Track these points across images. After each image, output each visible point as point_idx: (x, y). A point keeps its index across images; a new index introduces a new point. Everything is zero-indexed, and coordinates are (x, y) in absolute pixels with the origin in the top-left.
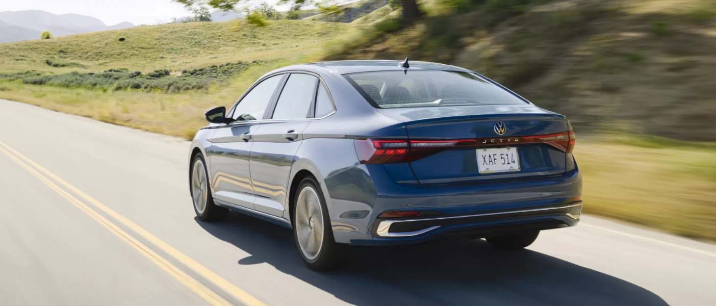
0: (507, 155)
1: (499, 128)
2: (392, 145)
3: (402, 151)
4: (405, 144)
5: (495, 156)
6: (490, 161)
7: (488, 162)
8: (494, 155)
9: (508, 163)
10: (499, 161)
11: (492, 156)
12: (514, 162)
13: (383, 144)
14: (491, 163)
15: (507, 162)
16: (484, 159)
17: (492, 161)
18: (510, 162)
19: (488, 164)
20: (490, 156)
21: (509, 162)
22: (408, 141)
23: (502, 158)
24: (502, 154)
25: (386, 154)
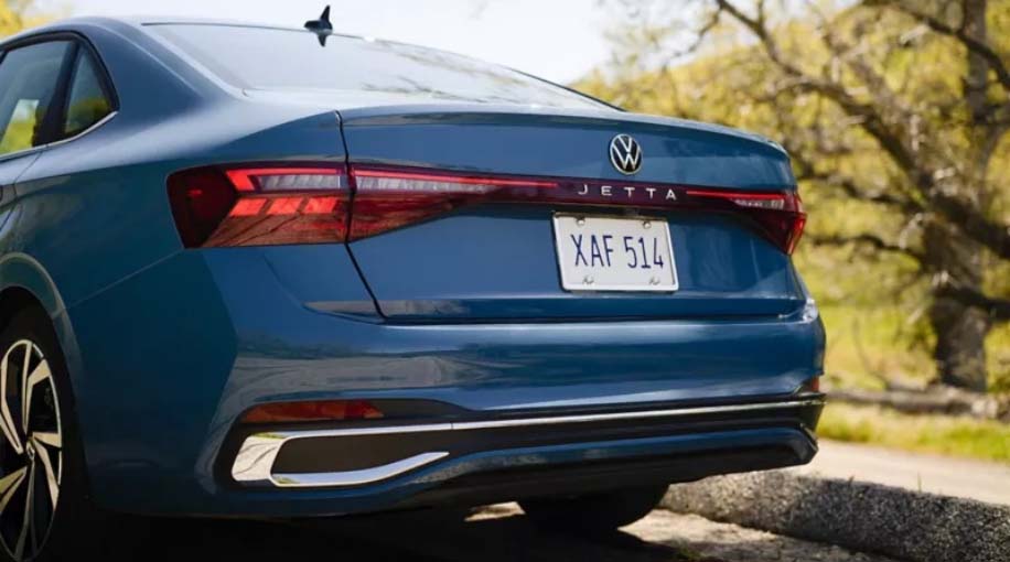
0: (641, 241)
1: (624, 154)
2: (290, 181)
3: (317, 207)
4: (334, 181)
5: (608, 240)
6: (594, 256)
7: (588, 257)
8: (605, 237)
9: (646, 266)
10: (620, 257)
11: (600, 240)
12: (661, 264)
13: (260, 180)
14: (597, 260)
15: (641, 262)
16: (578, 246)
17: (599, 256)
18: (650, 262)
19: (590, 263)
20: (594, 239)
21: (648, 264)
22: (347, 168)
23: (627, 249)
24: (626, 238)
25: (269, 212)
